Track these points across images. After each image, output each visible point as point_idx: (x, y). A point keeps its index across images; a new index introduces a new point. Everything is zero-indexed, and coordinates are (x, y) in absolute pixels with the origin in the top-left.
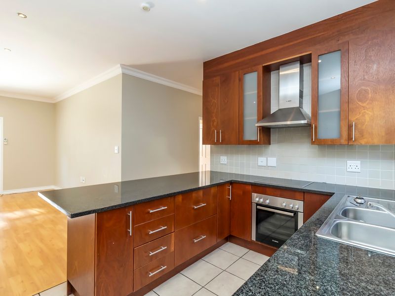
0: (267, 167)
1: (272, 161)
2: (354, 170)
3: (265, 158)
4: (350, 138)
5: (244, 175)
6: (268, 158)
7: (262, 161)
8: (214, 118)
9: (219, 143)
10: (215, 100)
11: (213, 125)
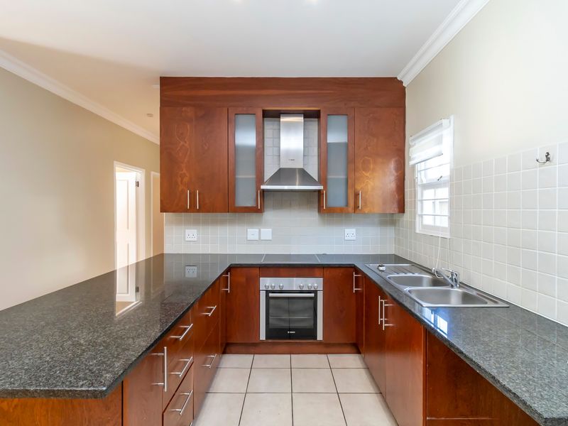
0: (260, 241)
1: (267, 233)
2: (350, 239)
3: (258, 230)
4: (356, 207)
5: (226, 255)
6: (262, 230)
7: (253, 232)
8: (184, 171)
9: (193, 209)
10: (186, 142)
11: (182, 181)
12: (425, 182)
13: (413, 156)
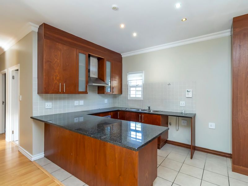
0: (79, 106)
2: (106, 103)
4: (113, 92)
6: (80, 101)
7: (77, 102)
8: (57, 74)
9: (63, 92)
10: (58, 60)
11: (56, 78)
12: (131, 86)
13: (129, 78)
